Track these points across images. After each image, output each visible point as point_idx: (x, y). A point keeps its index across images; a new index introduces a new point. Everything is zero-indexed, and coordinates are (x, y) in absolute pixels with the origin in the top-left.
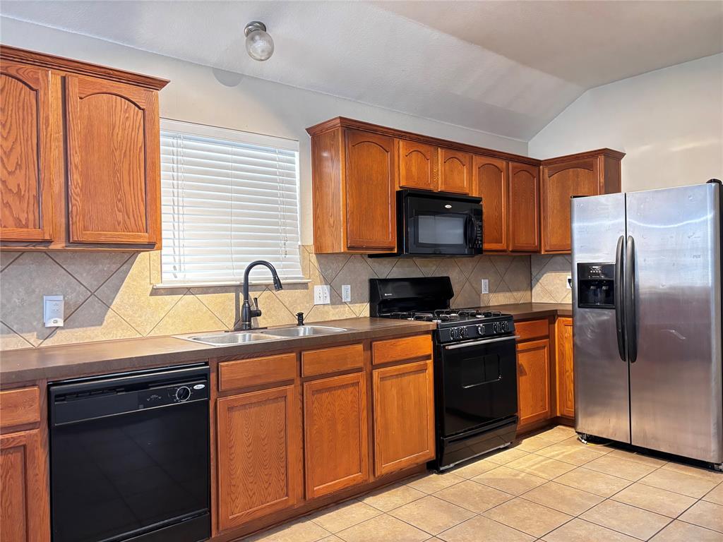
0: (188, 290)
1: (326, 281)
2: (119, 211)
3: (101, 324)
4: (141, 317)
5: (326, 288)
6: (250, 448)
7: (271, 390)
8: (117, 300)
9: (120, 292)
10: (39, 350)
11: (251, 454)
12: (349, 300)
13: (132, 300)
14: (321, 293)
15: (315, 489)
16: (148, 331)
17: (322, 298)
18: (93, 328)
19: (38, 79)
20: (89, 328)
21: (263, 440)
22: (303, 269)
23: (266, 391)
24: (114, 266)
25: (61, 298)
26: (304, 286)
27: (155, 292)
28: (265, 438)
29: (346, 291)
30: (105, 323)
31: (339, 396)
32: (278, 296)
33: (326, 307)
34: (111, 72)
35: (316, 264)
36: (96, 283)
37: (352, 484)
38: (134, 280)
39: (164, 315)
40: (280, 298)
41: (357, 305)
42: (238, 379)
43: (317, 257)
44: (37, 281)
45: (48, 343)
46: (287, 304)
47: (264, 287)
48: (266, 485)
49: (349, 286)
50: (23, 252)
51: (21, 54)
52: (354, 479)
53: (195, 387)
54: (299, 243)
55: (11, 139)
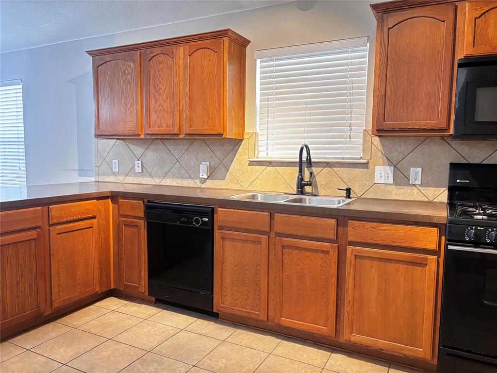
0: (270, 164)
1: (390, 162)
2: (205, 116)
3: (224, 179)
4: (243, 178)
5: (389, 170)
6: (236, 268)
7: (250, 234)
8: (232, 167)
9: (233, 162)
10: (200, 188)
11: (236, 272)
12: (419, 182)
13: (239, 167)
14: (383, 174)
15: (282, 318)
16: (246, 186)
17: (383, 177)
18: (221, 181)
19: (173, 52)
20: (219, 181)
21: (245, 266)
22: (364, 151)
23: (247, 234)
24: (231, 147)
25: (208, 163)
26: (365, 165)
27: (251, 163)
28: (246, 265)
29: (416, 174)
30: (226, 179)
31: (308, 257)
32: (337, 172)
33: (388, 187)
34: (201, 36)
35: (380, 147)
36: (223, 157)
37: (315, 332)
38: (240, 156)
39: (255, 178)
40: (339, 174)
41: (430, 188)
42: (229, 221)
43: (381, 140)
44: (200, 154)
45: (203, 186)
46: (345, 180)
47: (325, 165)
48: (246, 298)
49: (420, 170)
50: (195, 140)
51: (167, 41)
52: (318, 330)
53: (203, 219)
54: (364, 128)
55: (165, 85)
